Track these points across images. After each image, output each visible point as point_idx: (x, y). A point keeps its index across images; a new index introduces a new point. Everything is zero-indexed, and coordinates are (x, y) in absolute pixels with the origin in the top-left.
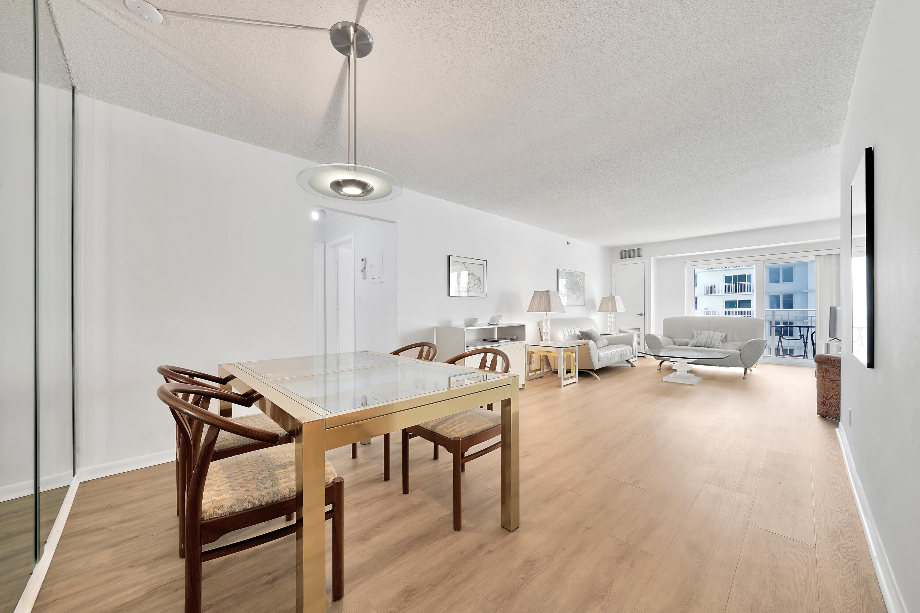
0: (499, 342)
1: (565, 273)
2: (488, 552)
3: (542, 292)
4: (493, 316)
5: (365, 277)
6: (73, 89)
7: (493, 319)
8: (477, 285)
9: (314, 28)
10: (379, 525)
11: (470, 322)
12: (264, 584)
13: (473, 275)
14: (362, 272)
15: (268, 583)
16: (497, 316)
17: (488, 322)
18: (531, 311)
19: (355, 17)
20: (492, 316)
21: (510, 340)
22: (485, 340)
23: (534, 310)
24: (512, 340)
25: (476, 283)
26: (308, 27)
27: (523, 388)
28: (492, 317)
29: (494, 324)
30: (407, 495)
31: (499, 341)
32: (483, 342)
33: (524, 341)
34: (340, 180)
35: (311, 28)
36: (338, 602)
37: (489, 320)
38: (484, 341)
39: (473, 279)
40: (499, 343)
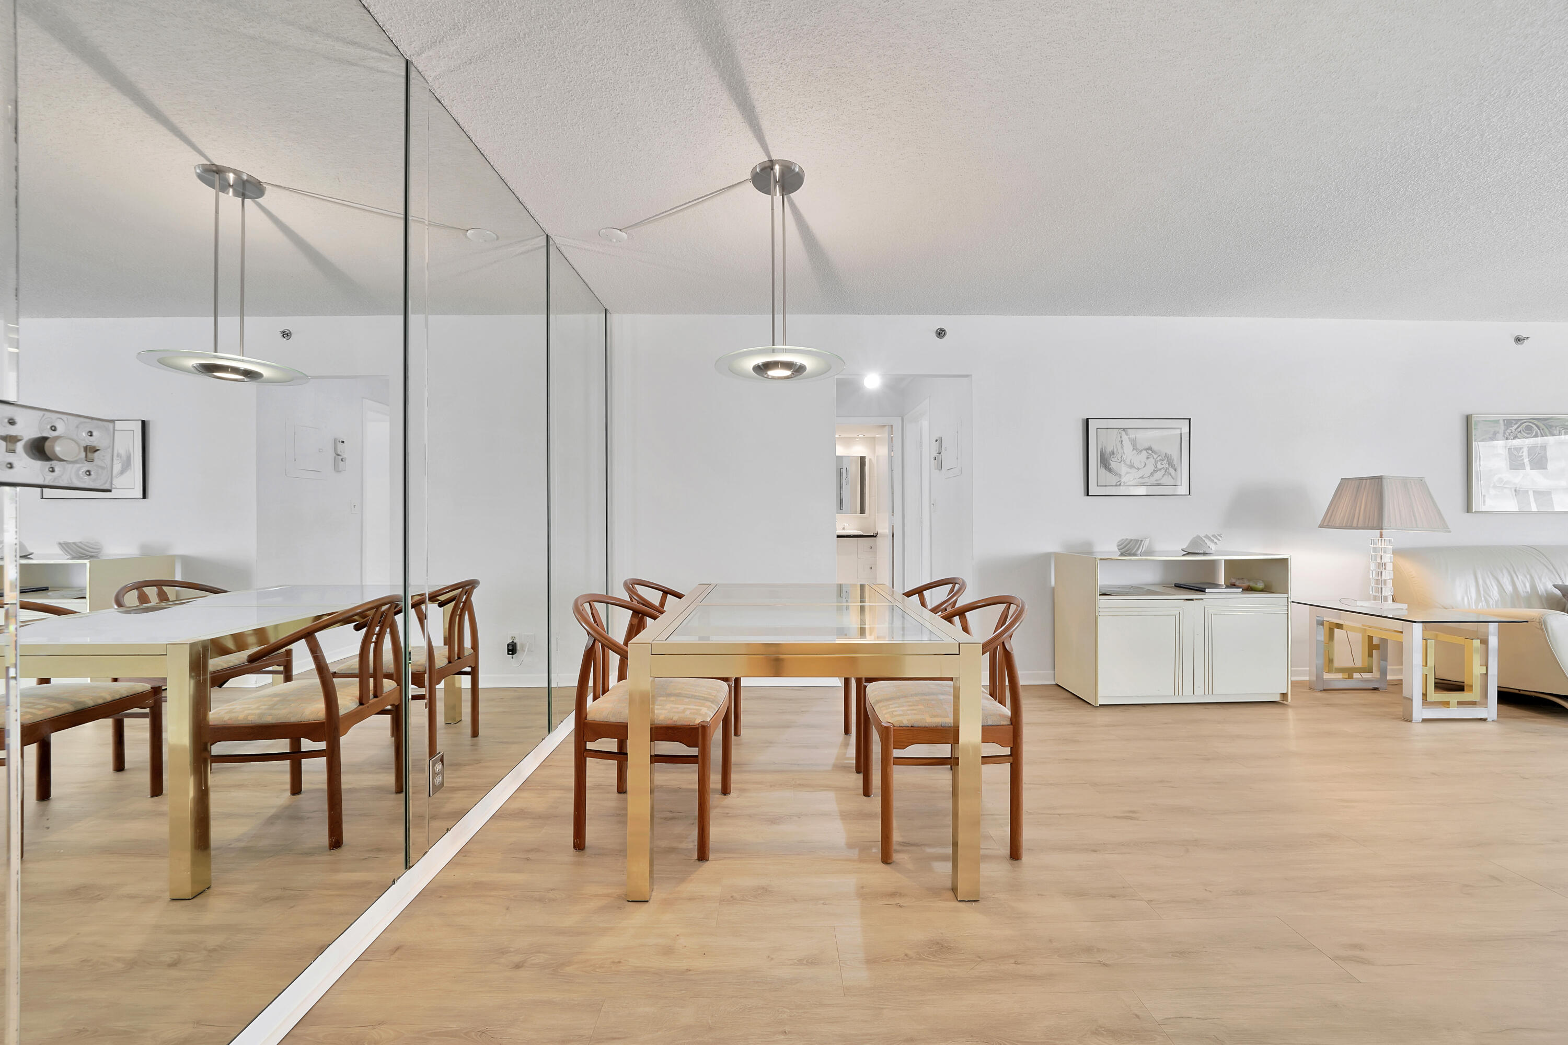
0: (1205, 592)
1: (1501, 422)
2: (896, 905)
3: (1362, 479)
4: (1198, 537)
5: (940, 468)
6: (606, 310)
7: (1197, 541)
8: (1163, 472)
9: (735, 184)
10: (802, 815)
11: (1127, 547)
12: (662, 818)
13: (1150, 452)
14: (935, 459)
15: (665, 819)
16: (1207, 537)
17: (1184, 547)
18: (1328, 527)
19: (765, 155)
20: (1195, 536)
21: (1241, 589)
22: (1178, 586)
23: (1337, 525)
24: (1249, 589)
25: (1159, 466)
26: (730, 186)
27: (1284, 702)
28: (1194, 538)
29: (1196, 552)
30: (868, 798)
31: (1205, 589)
32: (1173, 591)
33: (1286, 595)
34: (760, 364)
35: (733, 186)
36: (700, 863)
37: (1188, 542)
38: (1175, 586)
39: (1151, 459)
40: (1205, 594)
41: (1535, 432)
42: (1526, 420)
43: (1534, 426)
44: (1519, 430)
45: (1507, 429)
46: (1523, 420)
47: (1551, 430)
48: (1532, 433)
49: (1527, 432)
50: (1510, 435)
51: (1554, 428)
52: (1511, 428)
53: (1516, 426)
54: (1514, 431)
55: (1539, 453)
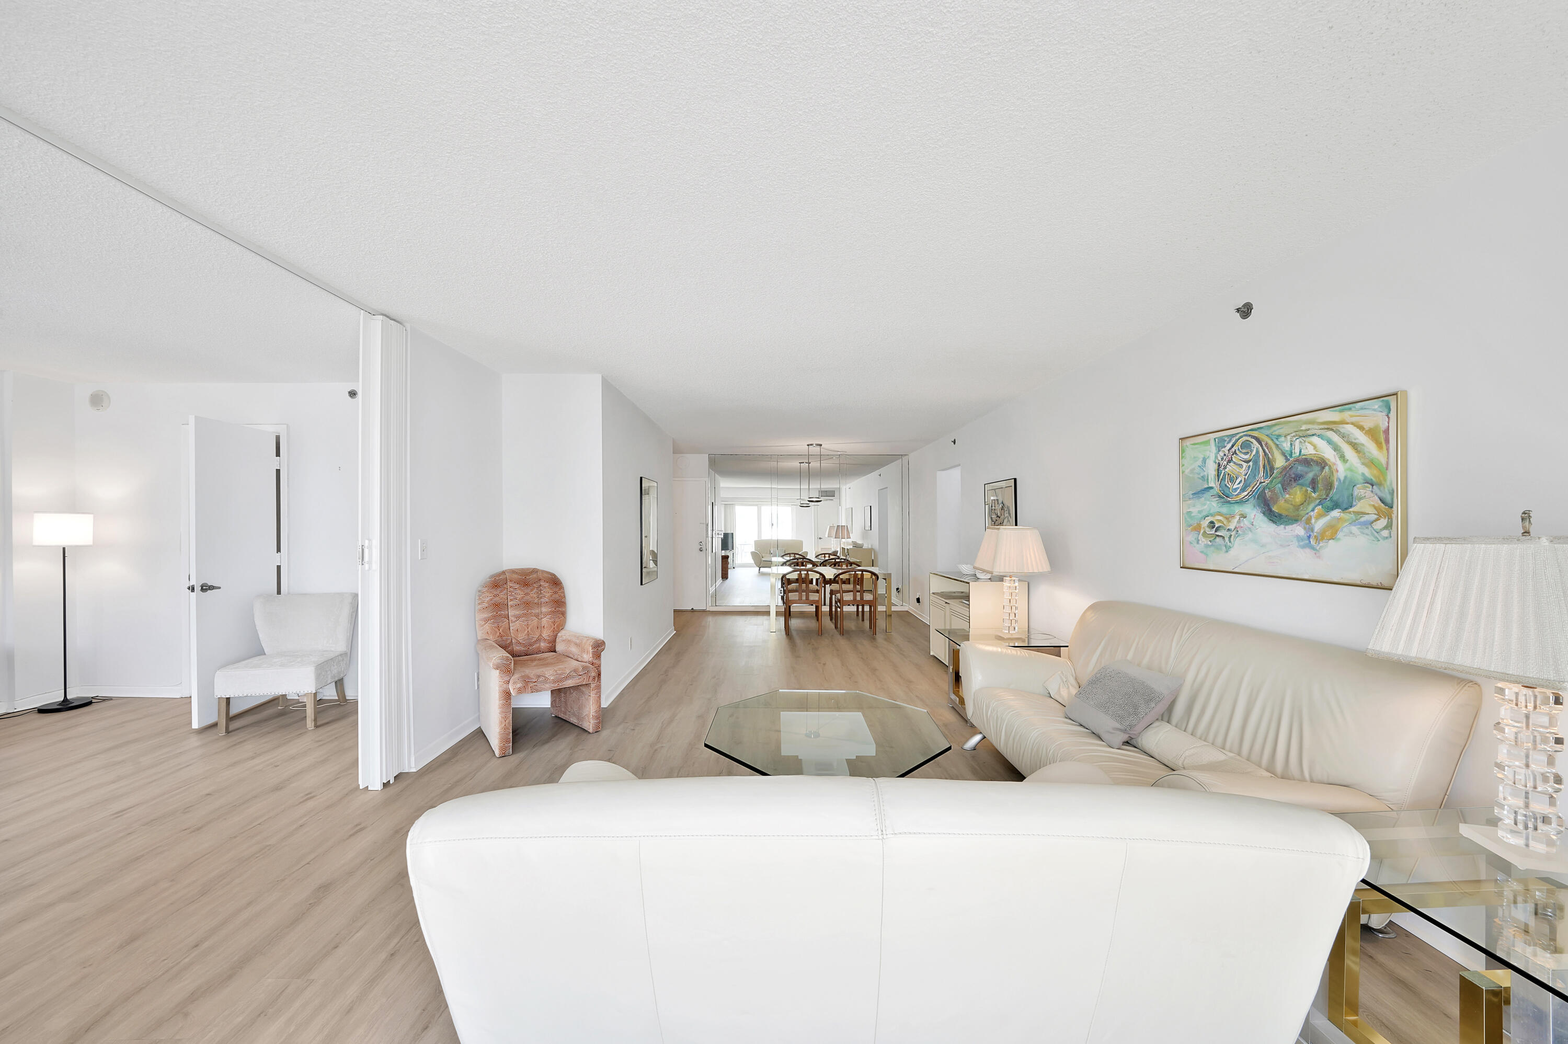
1: (1213, 442)
8: (1007, 519)
25: (1006, 515)
39: (1003, 510)
41: (1255, 449)
42: (1243, 434)
43: (1253, 441)
44: (1233, 450)
45: (1219, 451)
46: (1238, 434)
47: (1278, 443)
48: (1252, 451)
49: (1244, 451)
50: (1222, 459)
51: (1282, 439)
52: (1223, 449)
53: (1229, 446)
54: (1227, 452)
55: (1261, 483)
